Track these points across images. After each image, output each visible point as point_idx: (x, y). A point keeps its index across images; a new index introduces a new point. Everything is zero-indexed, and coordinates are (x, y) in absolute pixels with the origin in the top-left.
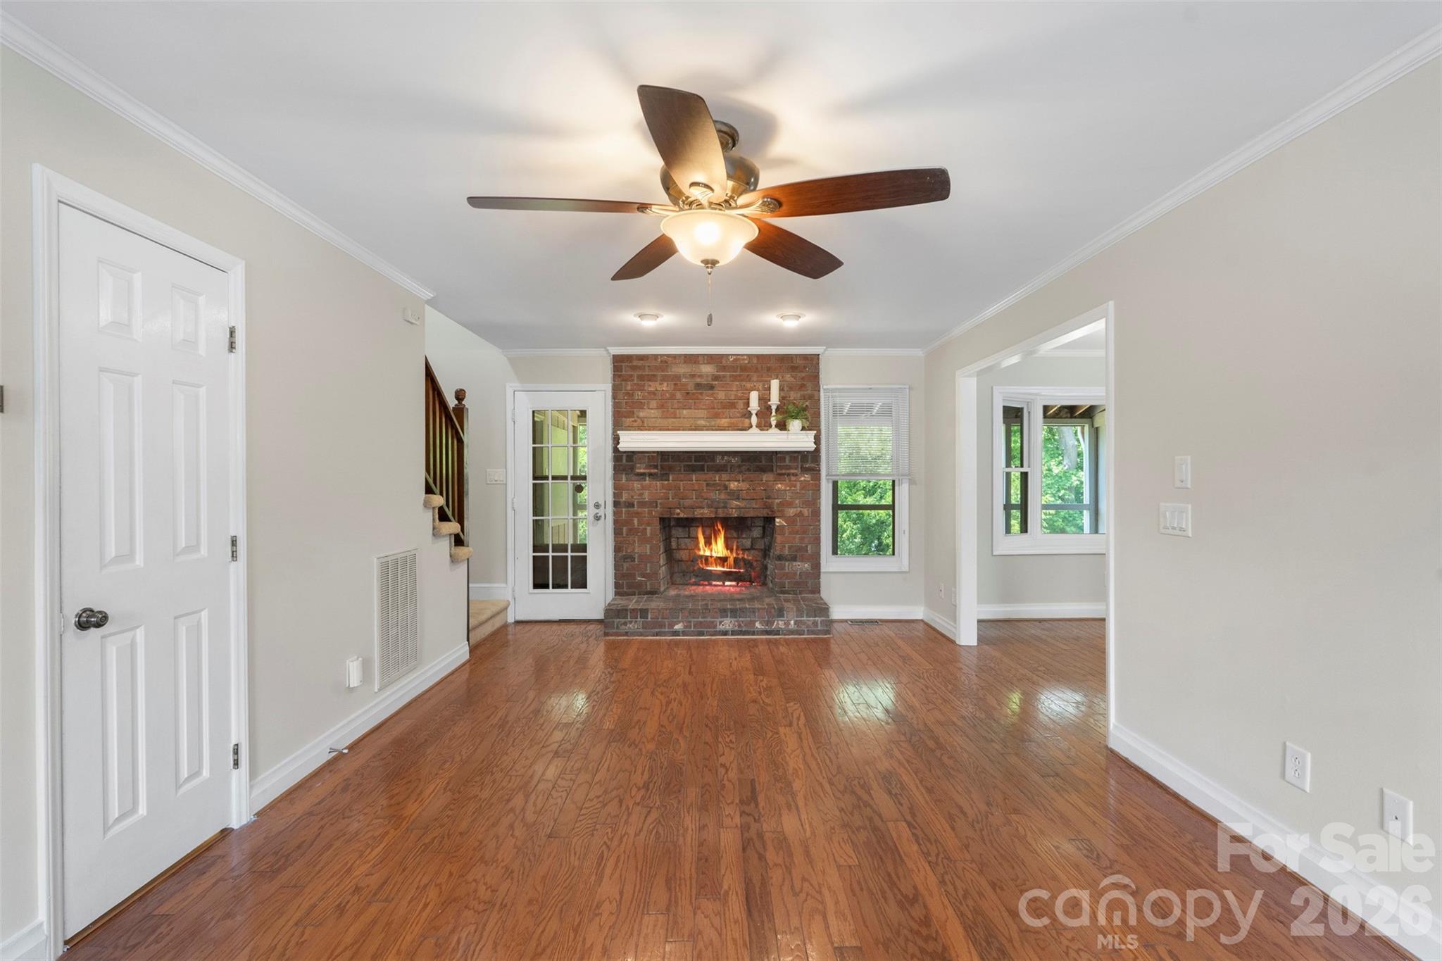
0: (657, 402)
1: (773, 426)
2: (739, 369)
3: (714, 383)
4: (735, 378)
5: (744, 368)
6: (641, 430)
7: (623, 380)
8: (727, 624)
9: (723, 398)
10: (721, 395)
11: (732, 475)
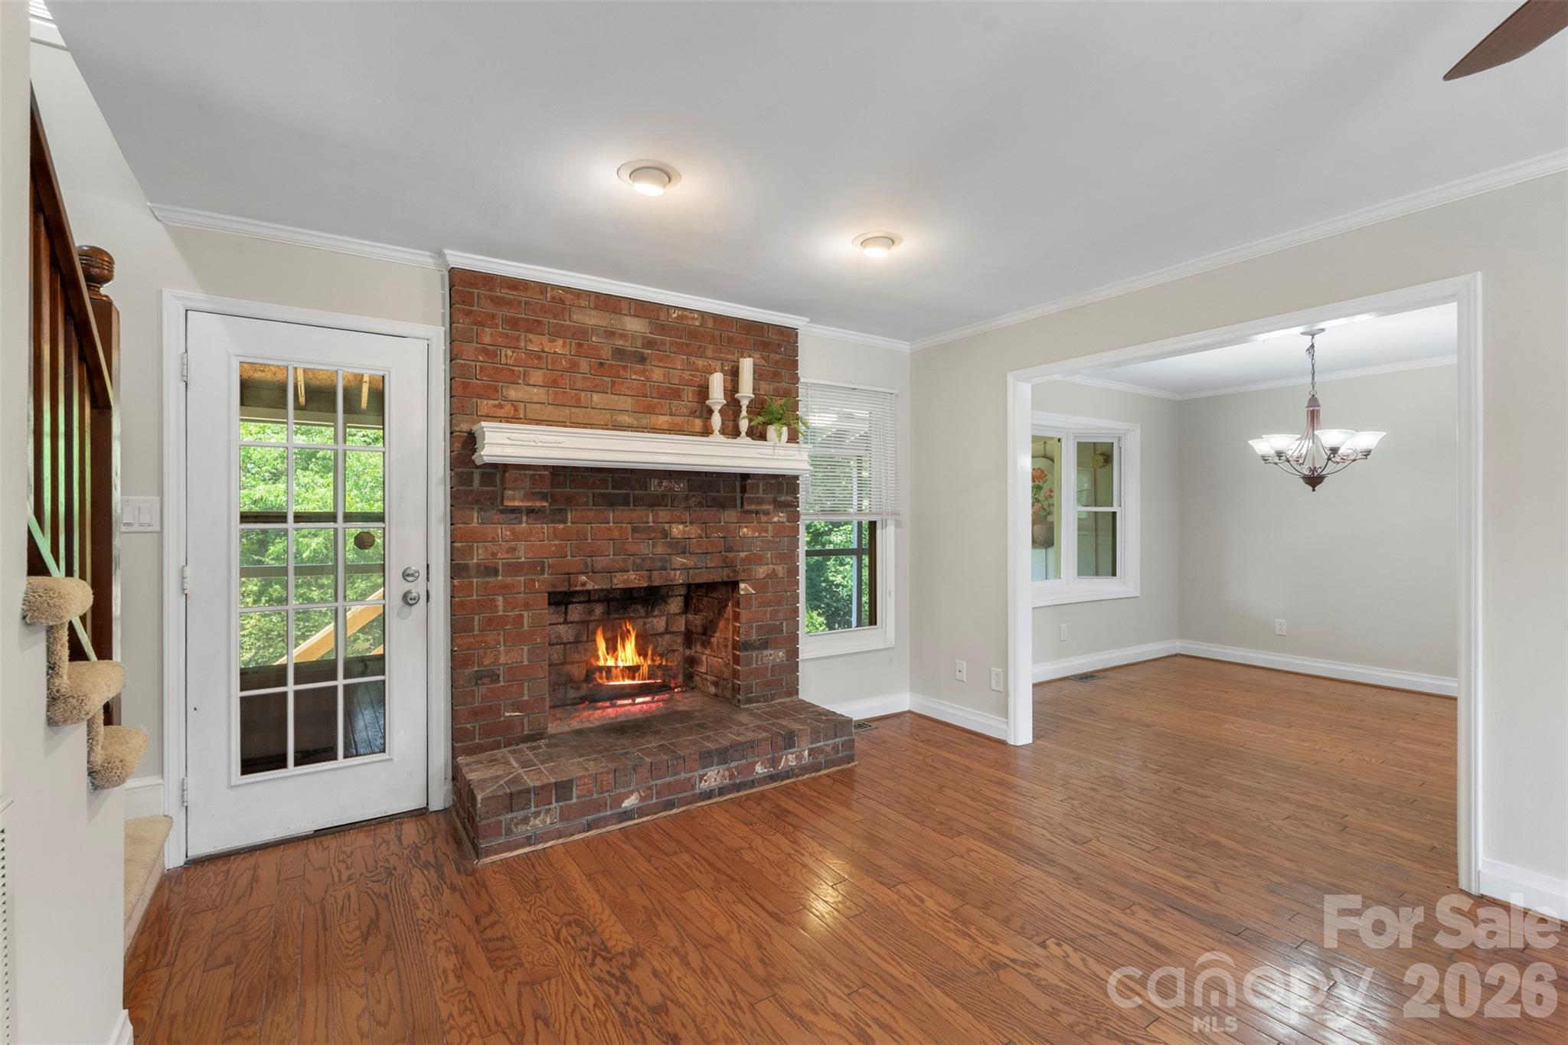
0: (544, 374)
1: (743, 434)
2: (686, 334)
3: (646, 351)
4: (680, 348)
5: (693, 334)
7: (476, 323)
8: (713, 777)
9: (661, 379)
10: (658, 374)
11: (676, 513)
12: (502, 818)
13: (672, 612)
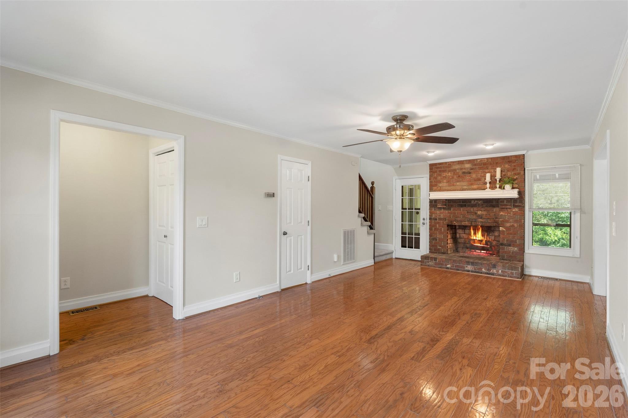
0: (447, 180)
2: (482, 165)
3: (471, 171)
4: (480, 168)
5: (485, 164)
6: (440, 191)
8: (469, 267)
9: (475, 177)
10: (474, 176)
11: (479, 208)
13: (496, 235)
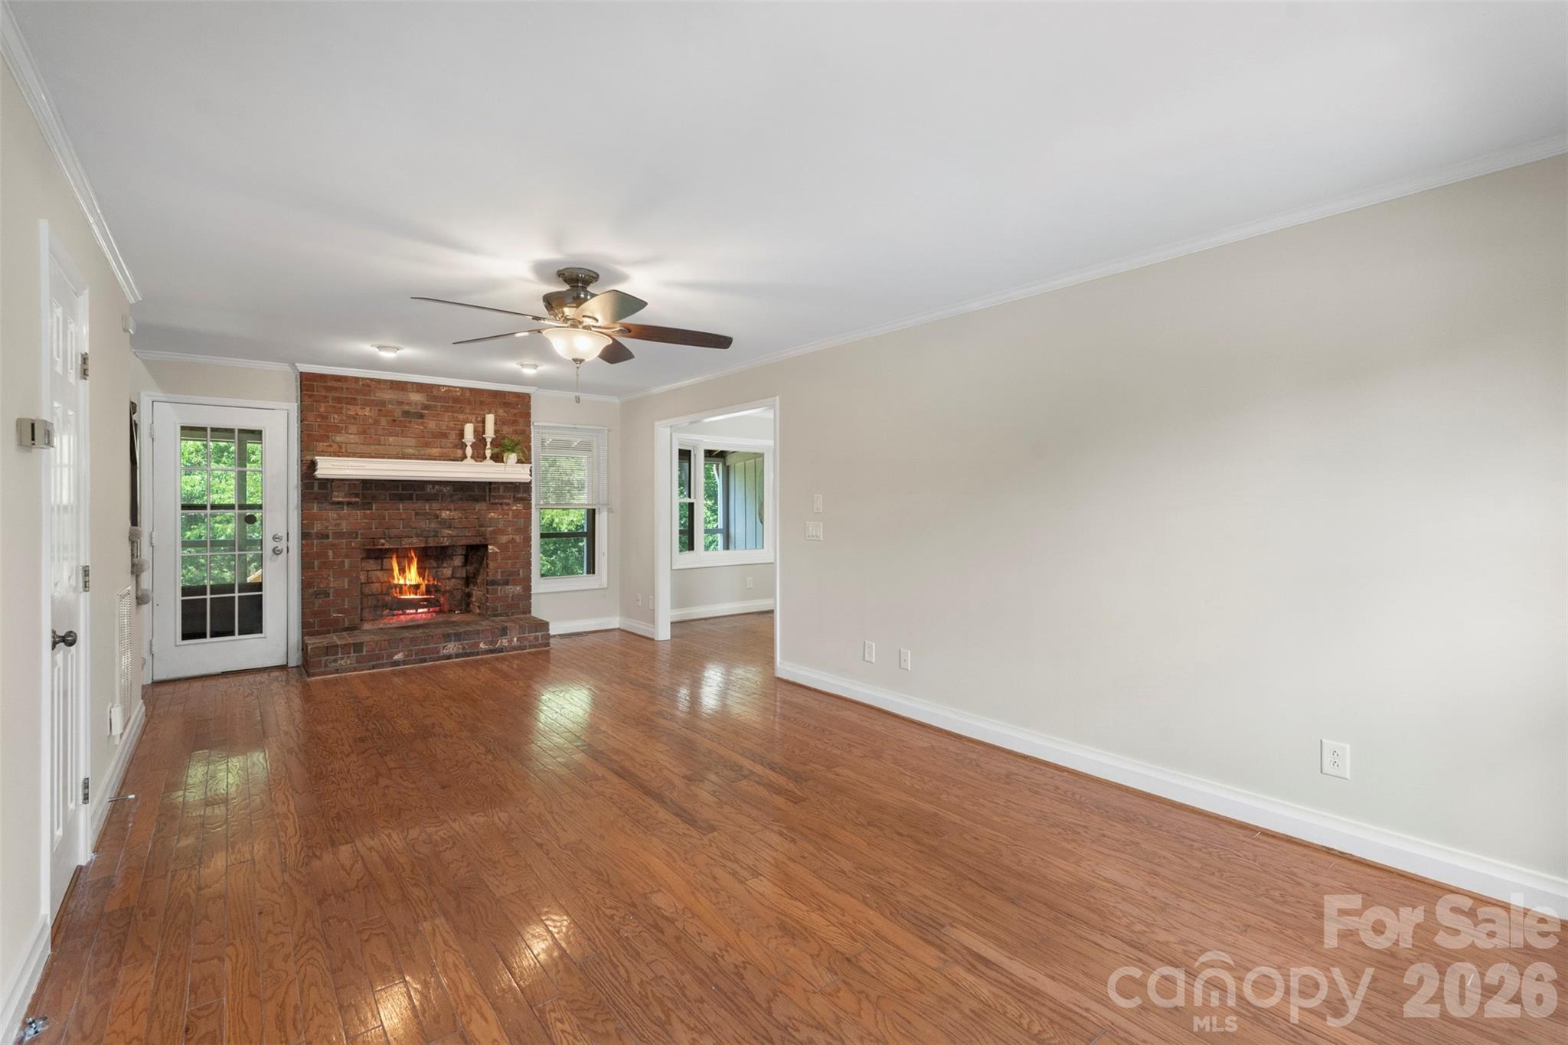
0: (358, 427)
1: (488, 458)
2: (451, 401)
3: (424, 412)
4: (447, 409)
5: (456, 400)
6: (339, 456)
7: (315, 401)
8: (451, 648)
9: (434, 427)
10: (432, 425)
11: (444, 505)
12: (322, 658)
